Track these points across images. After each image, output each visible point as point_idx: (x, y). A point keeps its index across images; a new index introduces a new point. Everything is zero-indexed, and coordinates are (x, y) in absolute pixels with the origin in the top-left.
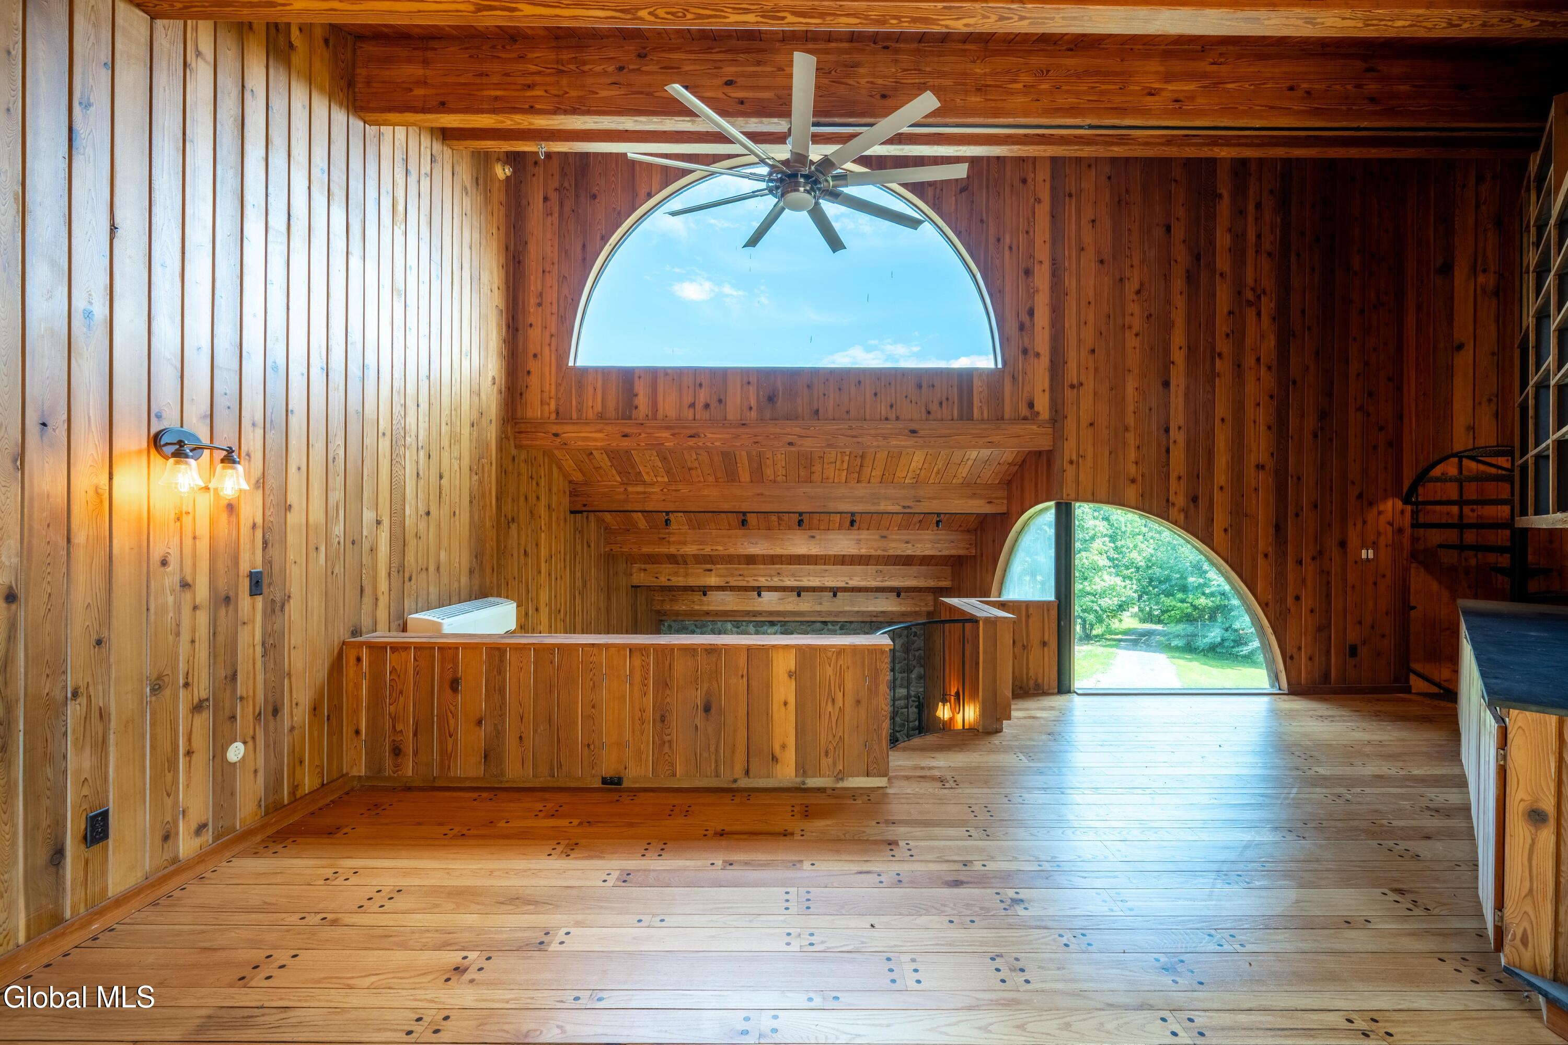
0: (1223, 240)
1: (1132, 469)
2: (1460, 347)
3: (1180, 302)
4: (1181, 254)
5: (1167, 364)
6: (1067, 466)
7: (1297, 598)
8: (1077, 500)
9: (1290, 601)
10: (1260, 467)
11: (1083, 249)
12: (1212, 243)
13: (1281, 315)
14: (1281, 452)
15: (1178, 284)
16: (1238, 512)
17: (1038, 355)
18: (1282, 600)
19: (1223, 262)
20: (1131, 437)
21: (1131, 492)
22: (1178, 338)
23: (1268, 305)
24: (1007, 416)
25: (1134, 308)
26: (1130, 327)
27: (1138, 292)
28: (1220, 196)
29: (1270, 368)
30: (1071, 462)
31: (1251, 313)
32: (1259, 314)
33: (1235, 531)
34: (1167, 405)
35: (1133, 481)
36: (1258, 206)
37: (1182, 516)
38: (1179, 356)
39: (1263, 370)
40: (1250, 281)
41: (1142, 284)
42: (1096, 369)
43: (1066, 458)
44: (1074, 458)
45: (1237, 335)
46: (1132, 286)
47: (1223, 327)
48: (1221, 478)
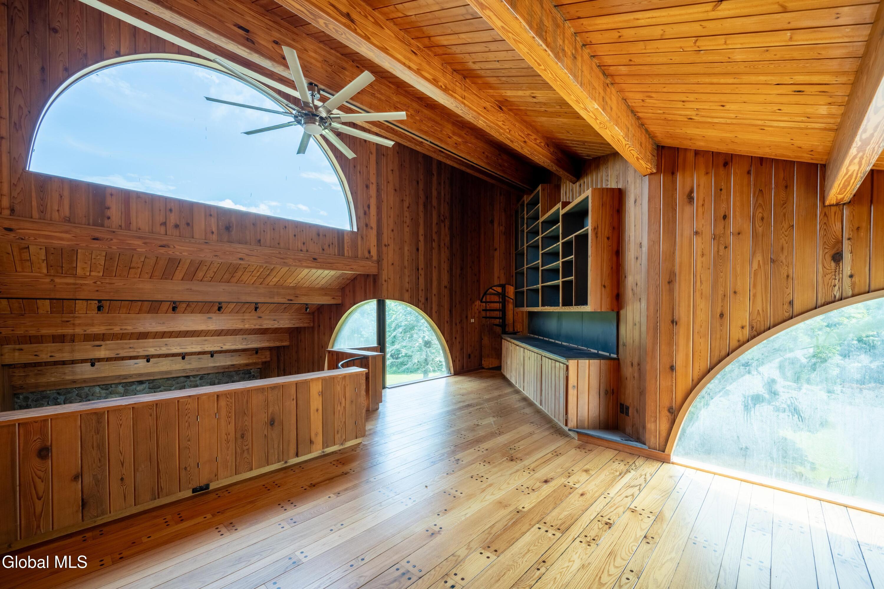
0: (435, 193)
1: (407, 285)
2: (496, 250)
3: (421, 215)
4: (421, 194)
5: (418, 241)
6: (384, 282)
7: (456, 338)
8: (388, 299)
9: (454, 339)
10: (446, 287)
11: (388, 182)
12: (431, 193)
13: (451, 228)
14: (451, 282)
15: (421, 208)
16: (440, 305)
17: (372, 228)
18: (452, 339)
19: (435, 202)
20: (406, 271)
21: (407, 295)
22: (421, 231)
23: (447, 223)
24: (359, 256)
25: (407, 214)
26: (406, 222)
27: (408, 208)
28: (434, 174)
29: (448, 248)
30: (385, 281)
31: (442, 225)
32: (445, 226)
33: (439, 312)
34: (418, 259)
35: (407, 291)
36: (444, 182)
37: (423, 306)
38: (421, 238)
39: (446, 248)
40: (442, 212)
41: (409, 204)
42: (394, 239)
43: (383, 279)
44: (386, 279)
45: (438, 233)
46: (406, 204)
47: (435, 229)
48: (435, 291)
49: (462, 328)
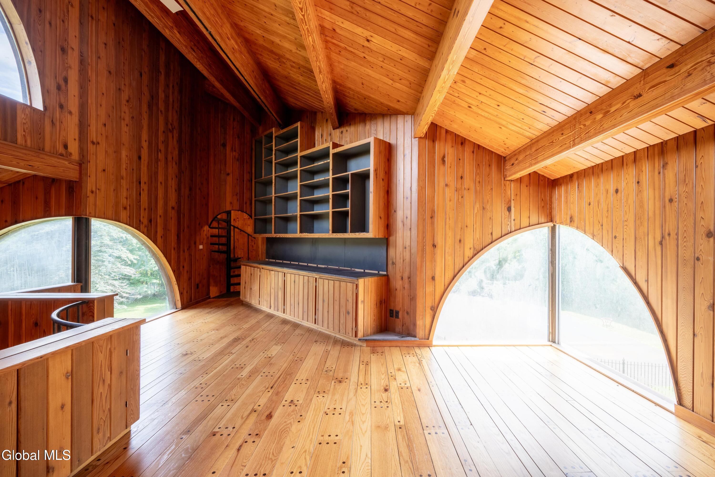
0: (162, 95)
1: (124, 201)
2: (228, 174)
3: (145, 116)
4: (145, 90)
5: (140, 147)
6: (89, 193)
7: (183, 267)
8: (95, 217)
9: (181, 268)
10: (173, 208)
11: (99, 58)
12: (158, 93)
13: (179, 141)
14: (179, 202)
15: (145, 108)
16: (166, 228)
17: (70, 113)
18: (179, 269)
19: (162, 107)
20: (124, 182)
21: (124, 214)
22: (145, 136)
23: (176, 135)
24: (47, 148)
25: (125, 108)
26: (124, 119)
27: (128, 101)
28: (161, 72)
29: (176, 163)
30: (92, 192)
31: (170, 135)
32: (173, 137)
33: (165, 237)
34: (140, 169)
35: (125, 208)
36: (173, 87)
37: (146, 229)
38: (145, 145)
39: (174, 163)
40: (170, 121)
41: (129, 98)
42: (107, 137)
43: (89, 189)
44: (94, 189)
45: (166, 143)
46: (125, 96)
47: (161, 138)
48: (160, 212)
49: (190, 255)
